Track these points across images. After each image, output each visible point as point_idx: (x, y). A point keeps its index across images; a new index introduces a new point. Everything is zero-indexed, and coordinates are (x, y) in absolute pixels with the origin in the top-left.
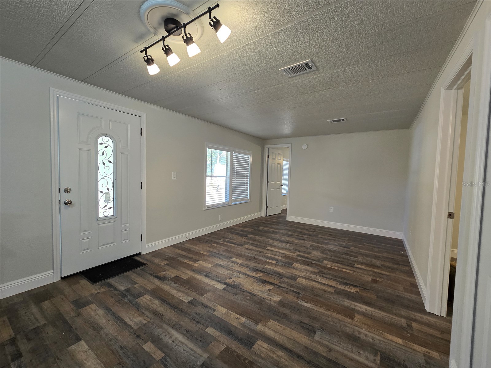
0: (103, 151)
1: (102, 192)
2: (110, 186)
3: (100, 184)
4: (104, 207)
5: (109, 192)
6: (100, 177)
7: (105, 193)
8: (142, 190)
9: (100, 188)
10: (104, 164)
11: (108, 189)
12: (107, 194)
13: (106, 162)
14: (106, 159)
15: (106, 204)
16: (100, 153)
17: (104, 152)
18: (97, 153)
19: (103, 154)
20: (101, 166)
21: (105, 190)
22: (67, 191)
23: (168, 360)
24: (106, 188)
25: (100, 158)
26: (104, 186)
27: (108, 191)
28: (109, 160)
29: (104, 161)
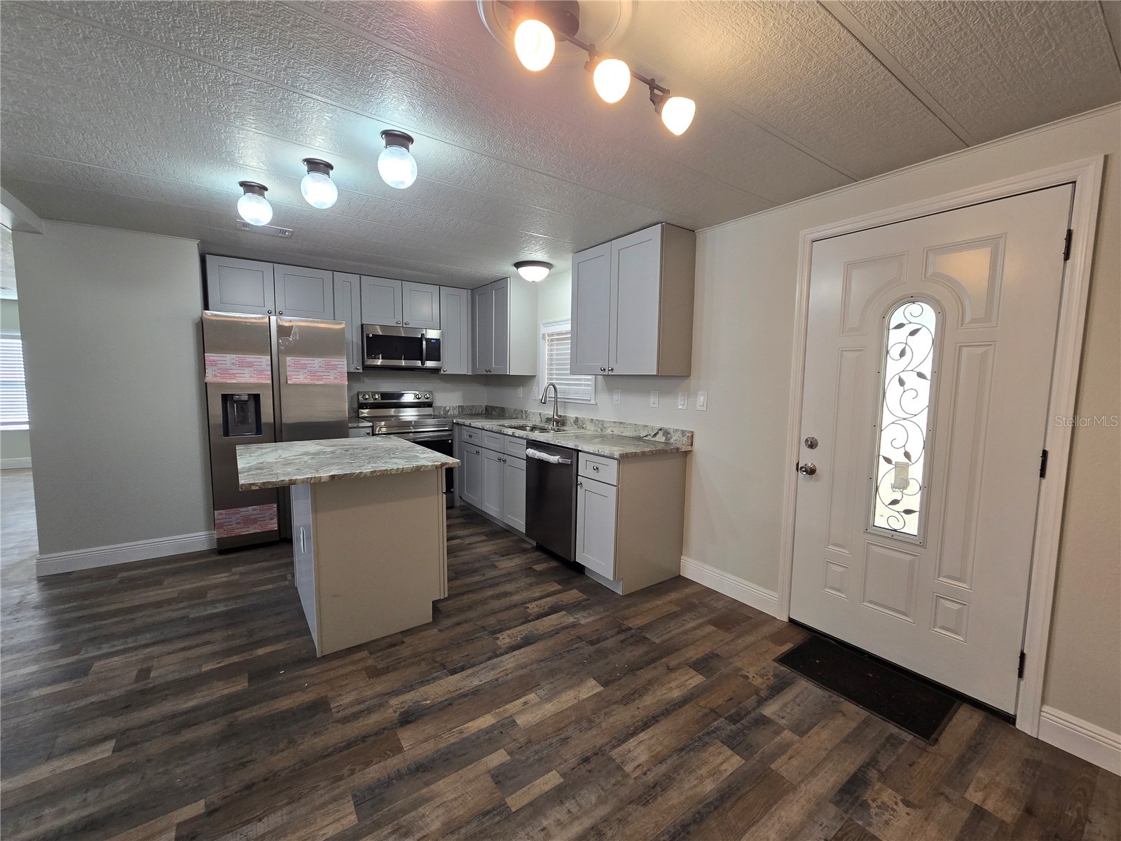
0: (902, 346)
1: (888, 461)
2: (917, 449)
3: (886, 437)
4: (890, 504)
5: (908, 465)
6: (887, 418)
7: (897, 465)
8: (1044, 481)
9: (885, 450)
10: (902, 382)
11: (907, 455)
12: (901, 469)
13: (910, 379)
14: (910, 368)
15: (897, 496)
16: (894, 352)
17: (907, 348)
18: (883, 352)
19: (902, 354)
20: (893, 390)
21: (898, 457)
22: (812, 445)
23: (497, 819)
24: (902, 451)
25: (893, 367)
26: (897, 444)
27: (907, 461)
28: (918, 370)
29: (903, 376)
